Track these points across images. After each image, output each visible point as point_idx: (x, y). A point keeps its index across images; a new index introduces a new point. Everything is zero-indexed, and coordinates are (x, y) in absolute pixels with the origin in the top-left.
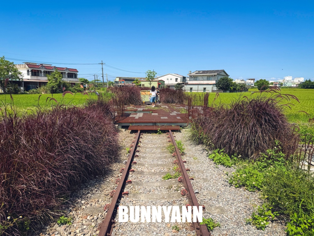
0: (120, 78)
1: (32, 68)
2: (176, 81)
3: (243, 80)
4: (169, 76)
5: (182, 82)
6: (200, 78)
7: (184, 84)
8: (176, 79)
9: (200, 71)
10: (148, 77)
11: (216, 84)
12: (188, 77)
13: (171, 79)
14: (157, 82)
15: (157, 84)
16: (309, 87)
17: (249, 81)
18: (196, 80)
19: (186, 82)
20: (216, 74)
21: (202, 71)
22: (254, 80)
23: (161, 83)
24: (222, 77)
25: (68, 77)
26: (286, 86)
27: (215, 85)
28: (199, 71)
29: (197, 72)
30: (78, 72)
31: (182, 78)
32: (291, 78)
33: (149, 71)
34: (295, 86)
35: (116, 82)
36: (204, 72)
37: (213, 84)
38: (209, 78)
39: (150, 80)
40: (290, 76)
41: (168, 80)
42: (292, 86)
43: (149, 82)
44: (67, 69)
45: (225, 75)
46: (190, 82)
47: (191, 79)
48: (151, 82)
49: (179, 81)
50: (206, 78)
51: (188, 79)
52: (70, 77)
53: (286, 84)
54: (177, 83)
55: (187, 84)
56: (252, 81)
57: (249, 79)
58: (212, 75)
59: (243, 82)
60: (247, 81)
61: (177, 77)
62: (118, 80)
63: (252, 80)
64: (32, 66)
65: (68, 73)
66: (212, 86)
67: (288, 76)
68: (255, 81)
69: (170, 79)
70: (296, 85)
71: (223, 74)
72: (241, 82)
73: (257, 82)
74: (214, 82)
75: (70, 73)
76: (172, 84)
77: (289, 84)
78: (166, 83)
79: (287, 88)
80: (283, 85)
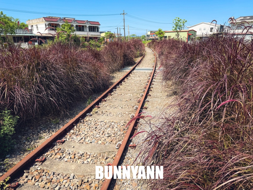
0: (151, 32)
1: (49, 21)
2: (211, 31)
4: (203, 26)
5: (218, 32)
8: (212, 29)
9: (247, 17)
10: (175, 26)
13: (204, 29)
14: (187, 33)
15: (187, 35)
21: (249, 17)
23: (191, 33)
25: (89, 31)
28: (244, 17)
29: (242, 18)
30: (100, 25)
31: (219, 27)
33: (177, 19)
35: (148, 36)
39: (178, 30)
41: (200, 30)
43: (176, 33)
44: (88, 22)
48: (179, 33)
49: (215, 31)
52: (92, 31)
54: (212, 33)
62: (149, 33)
64: (49, 20)
65: (89, 27)
75: (91, 27)
76: (206, 35)
78: (197, 33)
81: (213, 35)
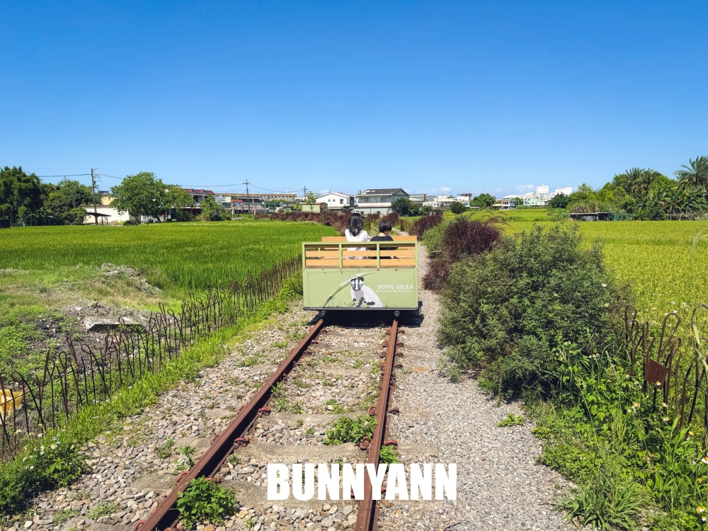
2: (341, 203)
3: (451, 197)
4: (331, 197)
5: (349, 205)
6: (372, 199)
7: (352, 207)
8: (342, 201)
9: (373, 190)
11: (391, 207)
12: (357, 198)
13: (334, 201)
14: (319, 206)
15: (320, 208)
16: (559, 205)
17: (462, 198)
18: (368, 202)
19: (355, 204)
20: (392, 194)
22: (470, 195)
23: (323, 205)
24: (399, 198)
26: (528, 205)
27: (391, 209)
28: (371, 190)
29: (369, 191)
31: (349, 199)
34: (543, 204)
36: (377, 191)
37: (389, 207)
38: (383, 199)
41: (329, 201)
42: (539, 204)
45: (403, 194)
46: (360, 205)
47: (361, 200)
49: (346, 203)
50: (380, 199)
51: (357, 200)
53: (529, 202)
54: (342, 205)
55: (356, 207)
56: (467, 199)
57: (462, 195)
58: (387, 196)
59: (451, 200)
60: (458, 198)
61: (341, 198)
63: (466, 195)
66: (387, 209)
67: (541, 185)
68: (472, 198)
69: (332, 201)
70: (546, 202)
71: (401, 193)
72: (448, 200)
73: (475, 199)
74: (389, 204)
76: (336, 207)
77: (533, 202)
78: (329, 206)
79: (527, 208)
80: (524, 204)
81: (345, 207)
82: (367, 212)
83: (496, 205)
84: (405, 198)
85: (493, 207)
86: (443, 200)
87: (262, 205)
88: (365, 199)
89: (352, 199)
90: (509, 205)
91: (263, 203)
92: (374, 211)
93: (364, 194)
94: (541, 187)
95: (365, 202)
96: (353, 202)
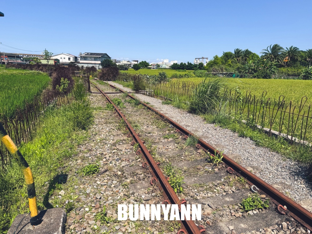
2: (69, 60)
3: (129, 61)
4: (63, 56)
5: (74, 61)
6: (89, 58)
7: (76, 62)
8: (69, 59)
9: (89, 53)
12: (79, 57)
13: (64, 58)
14: (53, 60)
15: (54, 62)
16: (176, 68)
18: (86, 60)
19: (78, 61)
20: (101, 56)
23: (57, 61)
24: (105, 59)
26: (162, 68)
27: (101, 65)
28: (88, 53)
29: (86, 54)
31: (74, 58)
32: (168, 61)
34: (168, 67)
36: (92, 54)
37: (99, 64)
38: (96, 59)
39: (48, 58)
40: (167, 59)
41: (61, 58)
42: (166, 67)
43: (47, 60)
45: (107, 57)
46: (81, 61)
47: (82, 59)
48: (49, 60)
49: (72, 60)
50: (93, 59)
51: (79, 59)
53: (162, 66)
54: (70, 61)
55: (79, 63)
56: (136, 63)
57: (134, 61)
58: (98, 57)
59: (129, 63)
60: (132, 62)
61: (69, 57)
63: (136, 61)
68: (139, 63)
69: (63, 58)
71: (106, 56)
72: (127, 63)
74: (99, 62)
76: (66, 62)
77: (164, 66)
78: (60, 61)
79: (162, 69)
80: (160, 67)
81: (71, 62)
82: (85, 66)
83: (150, 67)
84: (109, 59)
85: (148, 68)
86: (125, 63)
87: (21, 60)
88: (84, 58)
89: (76, 58)
90: (155, 67)
91: (22, 58)
92: (90, 66)
93: (83, 55)
94: (165, 60)
95: (84, 60)
96: (77, 60)
